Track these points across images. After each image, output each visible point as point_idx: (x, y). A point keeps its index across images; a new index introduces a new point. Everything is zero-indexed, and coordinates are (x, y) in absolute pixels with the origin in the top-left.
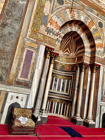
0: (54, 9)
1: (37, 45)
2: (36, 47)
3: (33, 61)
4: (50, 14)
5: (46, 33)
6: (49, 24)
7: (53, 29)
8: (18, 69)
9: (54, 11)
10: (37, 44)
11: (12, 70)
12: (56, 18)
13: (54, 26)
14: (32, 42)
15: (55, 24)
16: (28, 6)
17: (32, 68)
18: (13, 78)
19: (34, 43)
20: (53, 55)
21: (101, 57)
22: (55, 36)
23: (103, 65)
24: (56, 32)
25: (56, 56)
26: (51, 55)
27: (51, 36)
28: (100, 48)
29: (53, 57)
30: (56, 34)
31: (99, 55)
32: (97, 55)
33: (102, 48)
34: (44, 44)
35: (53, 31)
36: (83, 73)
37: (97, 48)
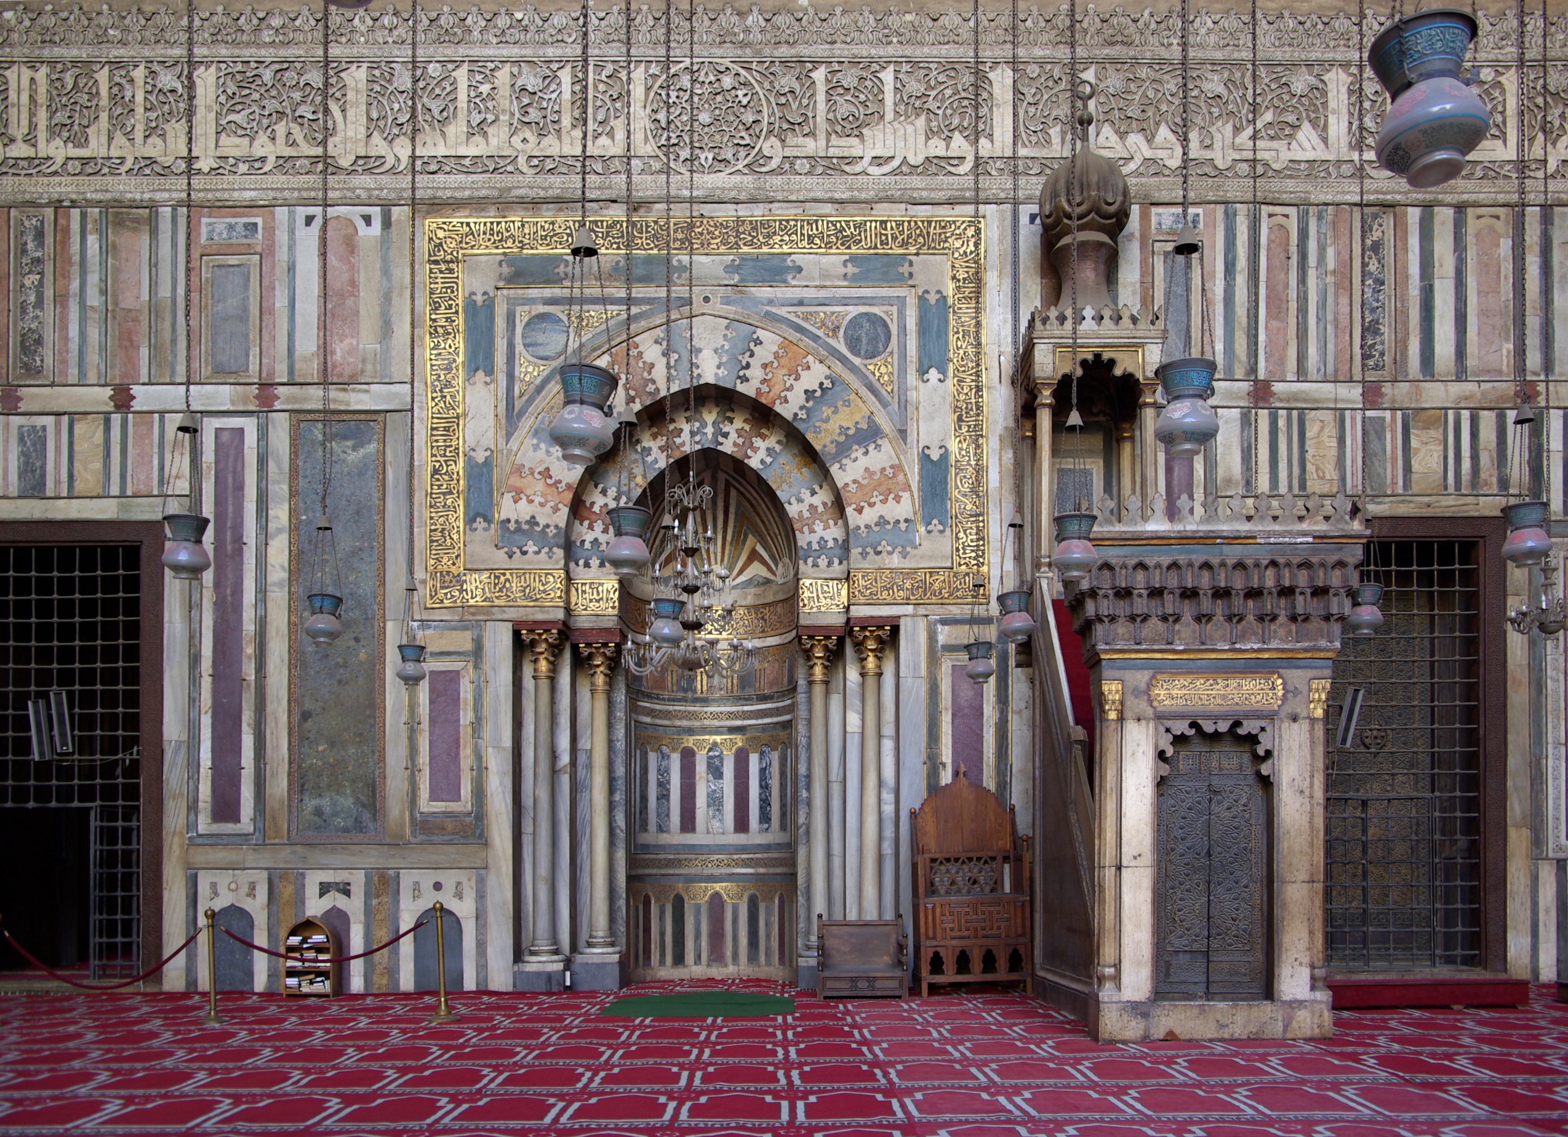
0: (518, 404)
1: (468, 635)
2: (468, 646)
3: (466, 717)
4: (502, 441)
5: (499, 558)
6: (508, 498)
7: (533, 521)
8: (413, 769)
9: (521, 414)
10: (465, 628)
11: (388, 782)
12: (536, 447)
13: (538, 499)
14: (444, 628)
15: (540, 486)
16: (389, 457)
17: (469, 751)
18: (402, 812)
19: (455, 629)
20: (589, 645)
21: (895, 561)
22: (555, 549)
23: (922, 610)
24: (557, 527)
25: (605, 645)
26: (575, 649)
27: (530, 562)
28: (884, 501)
29: (591, 656)
30: (555, 535)
31: (880, 553)
32: (864, 558)
33: (898, 499)
34: (505, 617)
35: (538, 529)
36: (818, 690)
37: (860, 511)
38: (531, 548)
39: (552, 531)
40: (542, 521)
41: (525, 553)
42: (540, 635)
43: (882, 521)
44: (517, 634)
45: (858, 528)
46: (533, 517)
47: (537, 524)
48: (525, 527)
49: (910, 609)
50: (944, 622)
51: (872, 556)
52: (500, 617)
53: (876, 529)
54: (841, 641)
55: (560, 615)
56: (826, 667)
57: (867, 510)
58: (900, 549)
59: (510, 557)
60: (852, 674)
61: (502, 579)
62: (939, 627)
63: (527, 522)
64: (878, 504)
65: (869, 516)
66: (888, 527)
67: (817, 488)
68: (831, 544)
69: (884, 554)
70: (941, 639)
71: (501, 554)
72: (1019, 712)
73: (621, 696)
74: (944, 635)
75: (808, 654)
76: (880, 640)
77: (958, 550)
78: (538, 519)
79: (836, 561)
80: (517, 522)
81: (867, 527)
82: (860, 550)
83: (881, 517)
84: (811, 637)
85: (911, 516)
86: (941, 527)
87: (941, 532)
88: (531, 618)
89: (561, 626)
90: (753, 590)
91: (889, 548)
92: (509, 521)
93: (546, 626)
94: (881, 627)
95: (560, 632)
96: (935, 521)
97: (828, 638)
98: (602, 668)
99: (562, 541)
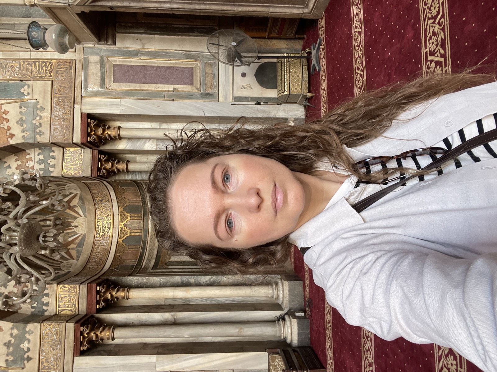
5: (31, 366)
20: (98, 302)
21: (46, 114)
22: (27, 329)
23: (78, 99)
24: (12, 329)
25: (98, 292)
26: (99, 311)
27: (35, 345)
28: (7, 121)
29: (106, 300)
30: (18, 329)
31: (40, 124)
32: (43, 133)
33: (6, 112)
34: (71, 361)
35: (13, 341)
36: (131, 167)
37: (12, 136)
38: (25, 346)
39: (15, 332)
40: (8, 338)
41: (29, 349)
42: (84, 338)
43: (21, 122)
44: (83, 353)
45: (24, 137)
46: (5, 344)
47: (10, 341)
48: (11, 349)
49: (77, 107)
50: (86, 87)
51: (42, 129)
52: (71, 365)
53: (25, 126)
54: (101, 152)
55: (71, 326)
56: (118, 162)
57: (12, 131)
58: (38, 112)
59: (31, 359)
60: (122, 146)
61: (46, 364)
62: (90, 89)
63: (8, 347)
64: (8, 124)
65: (16, 130)
66: (24, 119)
67: (7, 165)
68: (41, 157)
69: (41, 121)
70: (97, 88)
71: (28, 365)
72: (143, 45)
73: (134, 280)
74: (94, 86)
75: (111, 173)
76: (97, 126)
77: (41, 77)
78: (6, 341)
79: (52, 154)
80: (7, 355)
81: (23, 131)
82: (38, 136)
83: (17, 122)
84: (99, 169)
85: (18, 104)
86: (26, 87)
87: (29, 87)
88: (72, 345)
89: (79, 324)
90: (87, 207)
91: (38, 118)
92: (7, 361)
93: (78, 334)
94: (88, 125)
95: (82, 325)
96: (22, 90)
97: (100, 160)
98: (114, 293)
99: (21, 325)
